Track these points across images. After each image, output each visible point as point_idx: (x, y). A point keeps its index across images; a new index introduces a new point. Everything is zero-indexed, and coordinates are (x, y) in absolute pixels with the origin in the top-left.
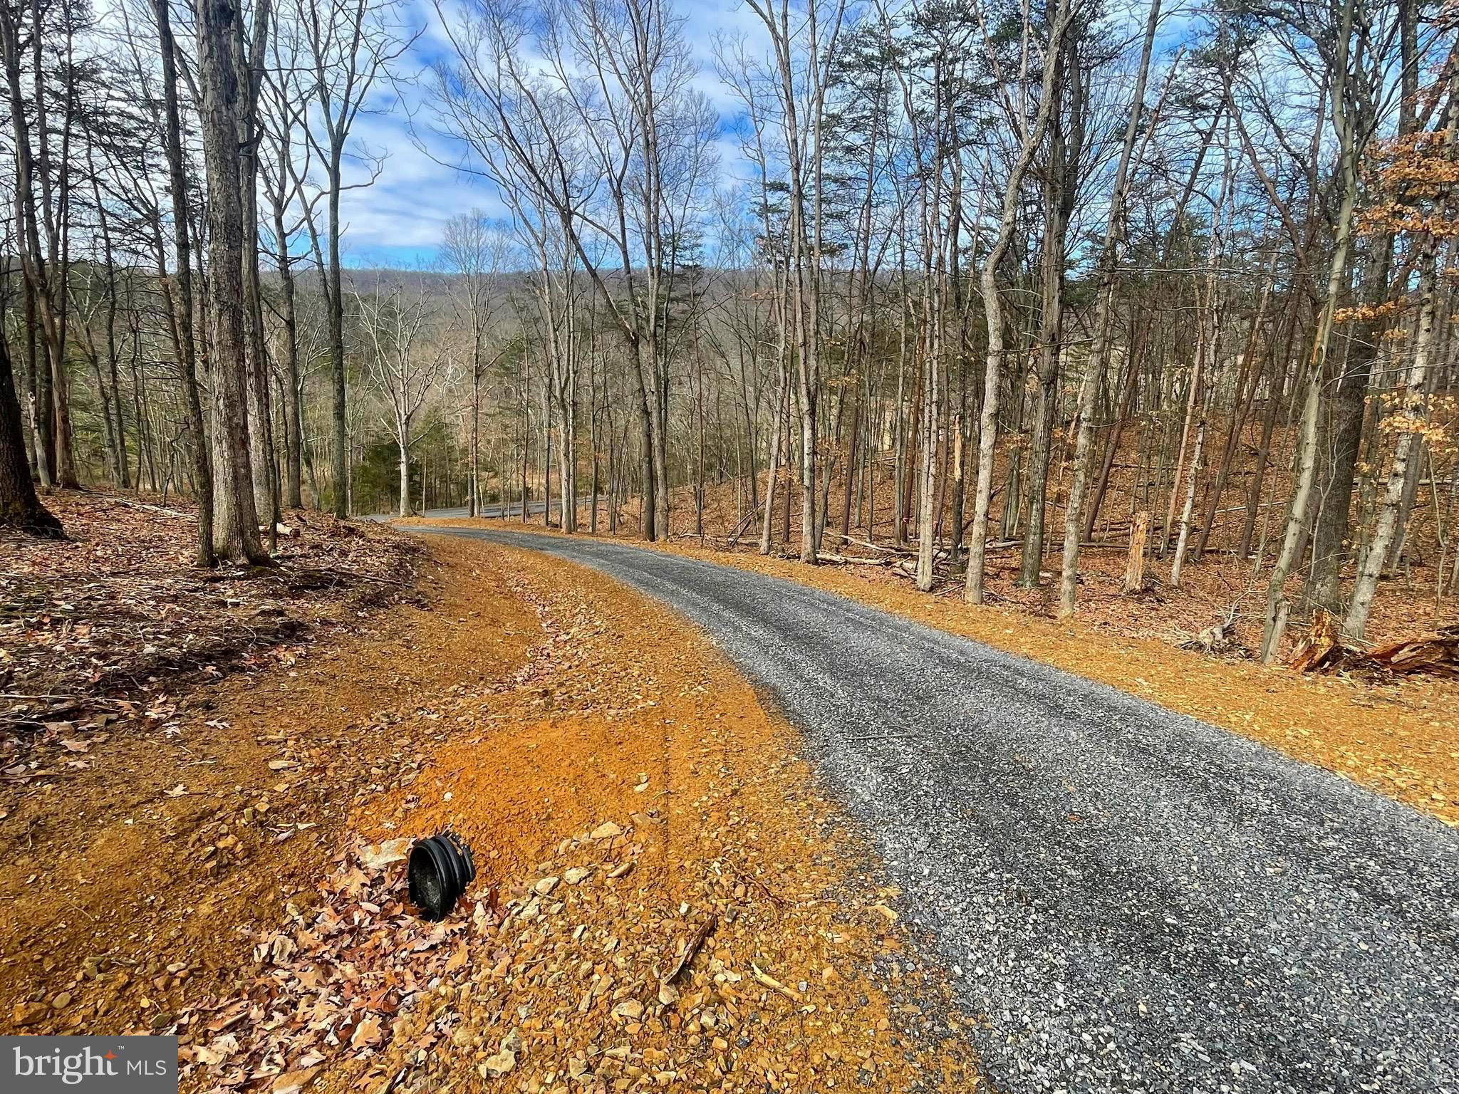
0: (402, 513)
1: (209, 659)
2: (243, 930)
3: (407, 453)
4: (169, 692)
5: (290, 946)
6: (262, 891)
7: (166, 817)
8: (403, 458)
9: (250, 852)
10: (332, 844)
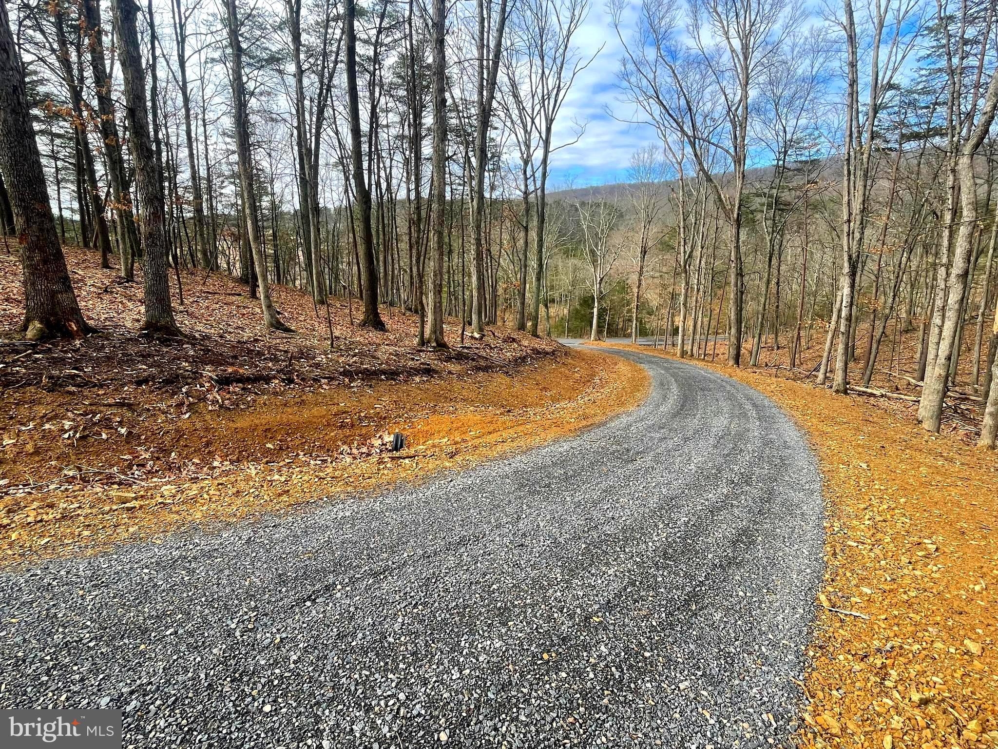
0: (592, 338)
1: (385, 374)
2: (340, 443)
3: (599, 302)
4: (363, 379)
5: (349, 451)
6: (350, 436)
7: (334, 409)
8: (596, 305)
9: (353, 426)
10: (377, 431)
